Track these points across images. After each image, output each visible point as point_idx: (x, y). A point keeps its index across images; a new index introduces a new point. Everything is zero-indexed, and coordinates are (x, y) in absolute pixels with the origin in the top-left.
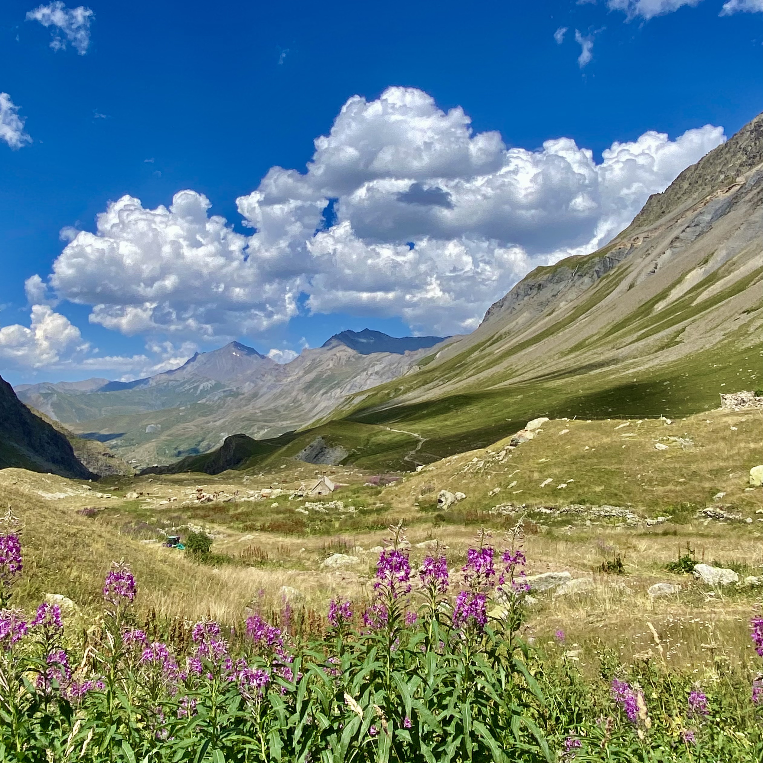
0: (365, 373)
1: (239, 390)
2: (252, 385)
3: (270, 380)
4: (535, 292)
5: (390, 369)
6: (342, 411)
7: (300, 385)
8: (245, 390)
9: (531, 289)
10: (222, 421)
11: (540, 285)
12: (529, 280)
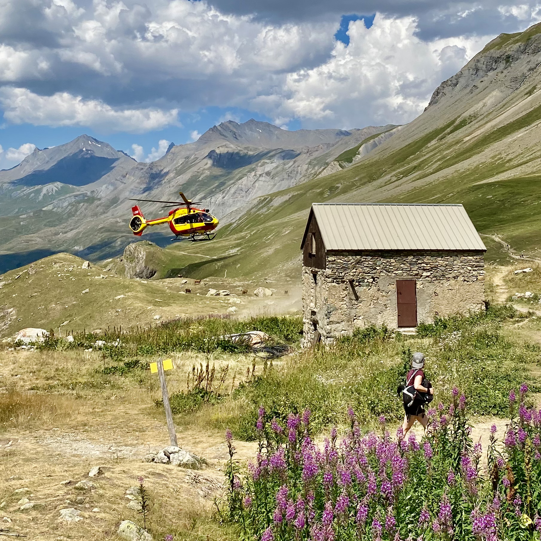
0: (253, 174)
1: (95, 194)
2: (111, 188)
3: (133, 182)
4: (502, 65)
5: (283, 169)
6: (259, 215)
7: (172, 189)
8: (102, 194)
9: (496, 62)
10: (74, 232)
11: (508, 57)
12: (492, 51)
